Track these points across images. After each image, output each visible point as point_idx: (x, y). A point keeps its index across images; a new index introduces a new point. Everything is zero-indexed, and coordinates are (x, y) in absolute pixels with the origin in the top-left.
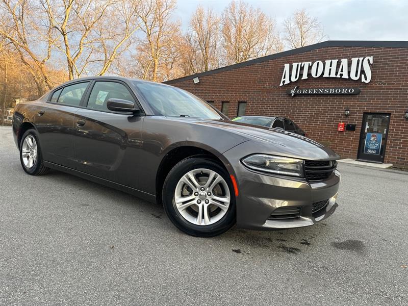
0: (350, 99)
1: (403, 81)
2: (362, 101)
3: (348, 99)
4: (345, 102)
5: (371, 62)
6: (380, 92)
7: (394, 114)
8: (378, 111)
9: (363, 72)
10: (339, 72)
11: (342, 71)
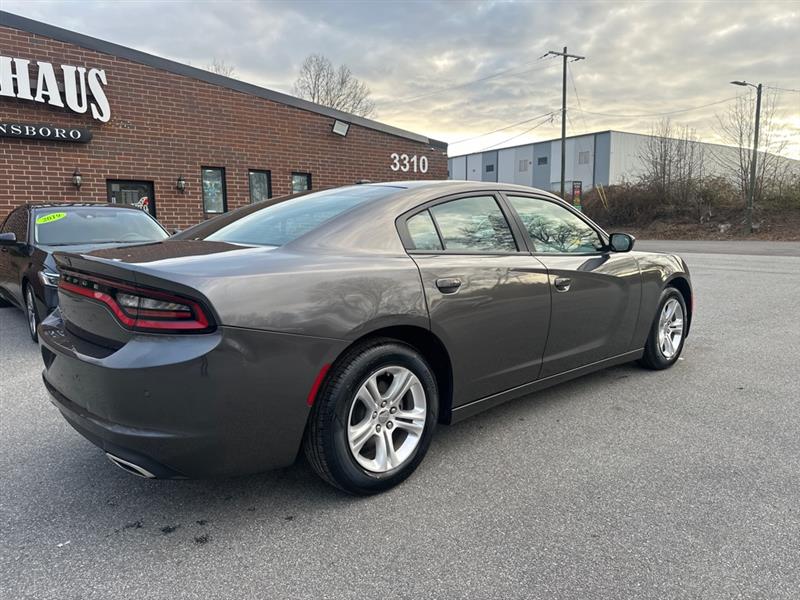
0: (71, 151)
1: (161, 126)
2: (98, 157)
3: (67, 151)
4: (62, 155)
5: (105, 83)
6: (127, 141)
7: (158, 183)
8: (132, 177)
9: (91, 98)
10: (40, 92)
11: (45, 88)
